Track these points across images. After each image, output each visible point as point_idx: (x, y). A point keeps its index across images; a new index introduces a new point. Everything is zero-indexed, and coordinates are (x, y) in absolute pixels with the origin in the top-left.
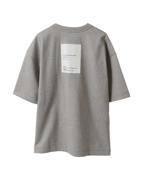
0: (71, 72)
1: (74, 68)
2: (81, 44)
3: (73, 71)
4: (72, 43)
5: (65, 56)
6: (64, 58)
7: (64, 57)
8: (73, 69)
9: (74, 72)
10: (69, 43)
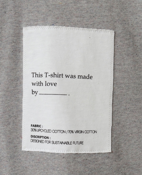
0: (72, 150)
1: (87, 132)
2: (114, 28)
3: (81, 143)
4: (75, 25)
5: (43, 80)
6: (35, 88)
7: (40, 84)
8: (80, 137)
9: (85, 149)
10: (63, 24)
